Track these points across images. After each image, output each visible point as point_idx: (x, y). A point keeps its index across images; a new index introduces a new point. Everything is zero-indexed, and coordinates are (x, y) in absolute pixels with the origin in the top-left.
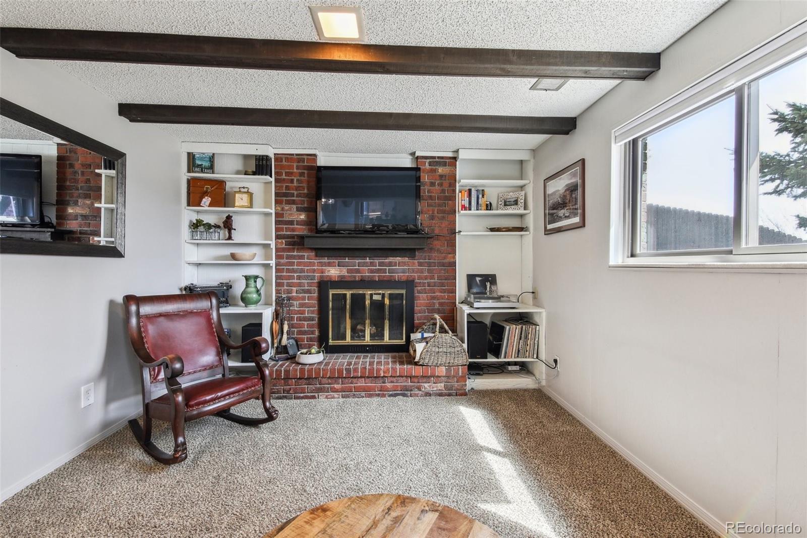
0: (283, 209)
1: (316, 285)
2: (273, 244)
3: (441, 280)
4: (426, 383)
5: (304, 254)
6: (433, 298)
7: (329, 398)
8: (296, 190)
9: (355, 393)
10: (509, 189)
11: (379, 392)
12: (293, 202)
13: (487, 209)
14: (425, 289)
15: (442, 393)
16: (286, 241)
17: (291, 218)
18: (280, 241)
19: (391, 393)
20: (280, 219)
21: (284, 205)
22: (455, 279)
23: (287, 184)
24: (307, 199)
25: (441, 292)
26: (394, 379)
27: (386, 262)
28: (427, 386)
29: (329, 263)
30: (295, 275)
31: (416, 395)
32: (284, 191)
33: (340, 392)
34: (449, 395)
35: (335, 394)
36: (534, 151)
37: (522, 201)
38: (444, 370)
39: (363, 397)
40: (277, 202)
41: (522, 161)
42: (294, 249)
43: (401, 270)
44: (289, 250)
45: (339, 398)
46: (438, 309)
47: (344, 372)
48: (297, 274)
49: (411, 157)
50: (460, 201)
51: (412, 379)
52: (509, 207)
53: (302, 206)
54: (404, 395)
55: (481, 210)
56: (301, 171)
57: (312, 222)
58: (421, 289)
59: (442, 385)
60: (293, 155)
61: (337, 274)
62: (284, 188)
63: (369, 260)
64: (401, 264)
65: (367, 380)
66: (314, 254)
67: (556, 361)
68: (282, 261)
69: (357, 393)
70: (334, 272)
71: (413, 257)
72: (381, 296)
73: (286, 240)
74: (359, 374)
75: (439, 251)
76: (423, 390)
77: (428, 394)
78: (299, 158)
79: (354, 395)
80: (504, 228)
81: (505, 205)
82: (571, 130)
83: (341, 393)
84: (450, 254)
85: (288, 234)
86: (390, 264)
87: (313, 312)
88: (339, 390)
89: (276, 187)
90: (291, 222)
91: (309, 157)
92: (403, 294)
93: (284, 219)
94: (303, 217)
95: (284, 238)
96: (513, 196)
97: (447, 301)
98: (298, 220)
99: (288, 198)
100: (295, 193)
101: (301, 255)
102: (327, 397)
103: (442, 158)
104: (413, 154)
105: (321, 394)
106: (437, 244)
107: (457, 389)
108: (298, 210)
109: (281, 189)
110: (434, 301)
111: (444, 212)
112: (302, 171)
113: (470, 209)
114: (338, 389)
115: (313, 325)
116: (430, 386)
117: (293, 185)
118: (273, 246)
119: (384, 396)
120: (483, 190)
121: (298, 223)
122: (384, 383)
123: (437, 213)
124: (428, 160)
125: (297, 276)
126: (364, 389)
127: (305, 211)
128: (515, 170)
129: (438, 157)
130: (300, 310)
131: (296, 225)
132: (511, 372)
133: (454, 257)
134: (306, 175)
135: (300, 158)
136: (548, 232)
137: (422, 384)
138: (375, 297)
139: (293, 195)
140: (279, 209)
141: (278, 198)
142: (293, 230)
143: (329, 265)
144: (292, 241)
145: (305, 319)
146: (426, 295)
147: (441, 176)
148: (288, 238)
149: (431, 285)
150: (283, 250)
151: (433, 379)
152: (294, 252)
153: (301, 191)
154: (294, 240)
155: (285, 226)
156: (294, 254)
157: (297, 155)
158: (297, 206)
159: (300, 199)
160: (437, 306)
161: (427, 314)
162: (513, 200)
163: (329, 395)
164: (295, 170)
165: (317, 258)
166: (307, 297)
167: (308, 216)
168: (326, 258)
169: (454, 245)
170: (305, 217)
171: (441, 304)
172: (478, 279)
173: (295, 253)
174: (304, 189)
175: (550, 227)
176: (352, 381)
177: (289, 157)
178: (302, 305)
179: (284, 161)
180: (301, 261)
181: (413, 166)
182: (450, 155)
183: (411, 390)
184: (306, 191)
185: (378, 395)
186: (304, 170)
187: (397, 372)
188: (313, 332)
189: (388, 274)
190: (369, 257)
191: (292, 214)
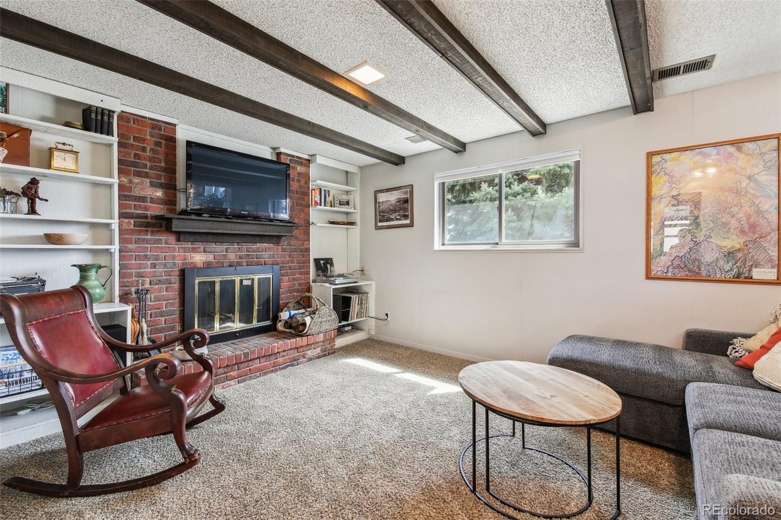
0: (130, 181)
1: (177, 273)
2: (115, 223)
3: (300, 263)
4: (308, 350)
5: (161, 238)
6: (294, 280)
7: (226, 388)
8: (150, 161)
9: (251, 375)
10: (340, 192)
11: (272, 369)
12: (147, 175)
13: (331, 206)
14: (287, 272)
15: (320, 355)
16: (134, 222)
17: (143, 194)
18: (126, 221)
19: (282, 366)
20: (127, 194)
21: (132, 177)
22: (309, 263)
23: (137, 152)
24: (165, 174)
25: (300, 274)
26: (285, 353)
27: (254, 248)
28: (310, 353)
29: (193, 248)
30: (149, 263)
31: (302, 363)
32: (132, 160)
33: (237, 378)
34: (325, 356)
35: (232, 382)
36: (362, 168)
37: (352, 203)
38: (322, 336)
39: (258, 377)
40: (121, 171)
41: (347, 171)
42: (147, 231)
43: (268, 255)
44: (139, 232)
45: (235, 384)
46: (298, 289)
47: (243, 357)
48: (152, 262)
49: (271, 151)
50: (313, 197)
51: (299, 350)
52: (343, 206)
53: (159, 181)
54: (292, 365)
55: (328, 206)
56: (156, 140)
57: (170, 201)
58: (284, 272)
59: (320, 349)
60: (146, 118)
61: (202, 260)
62: (132, 156)
63: (237, 245)
64: (267, 250)
65: (262, 360)
66: (174, 238)
67: (387, 315)
68: (130, 246)
69: (253, 375)
70: (199, 259)
71: (278, 243)
72: (250, 281)
73: (135, 220)
74: (256, 355)
75: (297, 238)
76: (307, 357)
77: (310, 359)
78: (154, 124)
79: (250, 377)
80: (341, 222)
81: (340, 204)
82: (400, 164)
83: (237, 380)
84: (306, 241)
85: (139, 213)
86: (258, 250)
87: (173, 305)
88: (236, 377)
89: (119, 152)
90: (143, 199)
91: (167, 125)
92: (270, 277)
93: (132, 194)
94: (159, 193)
95: (132, 218)
96: (346, 198)
97: (304, 281)
98: (153, 197)
99: (137, 169)
100: (149, 164)
101: (158, 239)
102: (223, 388)
103: (300, 158)
104: (274, 149)
105: (216, 386)
106: (296, 232)
107: (330, 350)
108: (152, 185)
109: (128, 156)
110: (295, 282)
111: (301, 205)
112: (159, 140)
113: (321, 205)
114: (234, 376)
115: (174, 319)
116: (311, 353)
117: (146, 154)
118: (115, 227)
119: (276, 370)
120: (329, 191)
121: (152, 200)
122: (276, 359)
123: (296, 205)
124: (289, 158)
125: (151, 264)
126: (259, 369)
127: (163, 188)
128: (343, 177)
129: (297, 157)
130: (156, 304)
131: (150, 203)
132: (347, 332)
133: (309, 244)
134: (163, 146)
135: (156, 125)
136: (377, 228)
137: (306, 352)
138: (245, 283)
139: (145, 166)
140: (125, 180)
141: (122, 167)
142: (146, 209)
143: (194, 250)
144: (144, 222)
145: (162, 314)
146: (288, 277)
147: (299, 174)
148: (138, 218)
149: (293, 268)
150: (131, 232)
151: (313, 346)
152: (147, 235)
153: (158, 163)
154: (147, 221)
155: (133, 203)
156: (146, 237)
157: (150, 119)
158: (151, 180)
159: (155, 172)
160: (297, 287)
161: (289, 294)
162: (346, 201)
163: (225, 385)
164: (148, 137)
165: (178, 243)
166: (165, 288)
167: (166, 194)
168: (190, 243)
169: (309, 234)
170: (162, 194)
171: (300, 284)
172: (322, 262)
173: (149, 237)
174: (161, 161)
175: (379, 224)
176: (248, 364)
177: (139, 120)
178: (157, 299)
179: (132, 123)
180: (158, 245)
181: (273, 159)
182: (306, 157)
183: (298, 359)
184: (163, 164)
185: (272, 371)
186: (162, 139)
187: (288, 346)
188: (173, 328)
189: (255, 259)
190: (237, 243)
191: (144, 188)
